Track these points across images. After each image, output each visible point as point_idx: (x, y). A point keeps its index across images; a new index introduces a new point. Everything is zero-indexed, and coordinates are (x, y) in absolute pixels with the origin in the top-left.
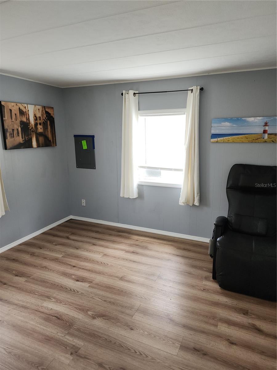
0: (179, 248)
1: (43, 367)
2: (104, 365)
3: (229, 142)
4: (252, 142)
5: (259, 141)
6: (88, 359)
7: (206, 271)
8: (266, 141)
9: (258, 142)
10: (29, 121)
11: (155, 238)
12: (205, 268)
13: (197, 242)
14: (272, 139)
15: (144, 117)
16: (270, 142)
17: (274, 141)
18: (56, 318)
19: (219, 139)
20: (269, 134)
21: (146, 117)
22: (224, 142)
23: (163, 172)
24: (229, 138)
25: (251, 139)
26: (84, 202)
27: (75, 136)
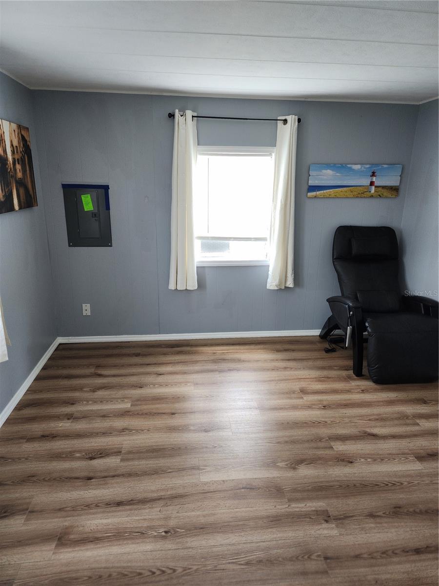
0: (278, 351)
1: (316, 554)
2: (376, 514)
3: (331, 196)
4: (357, 197)
5: (366, 196)
6: (352, 517)
7: (339, 369)
8: (372, 196)
9: (364, 197)
10: (6, 154)
11: (233, 344)
12: (336, 366)
13: (289, 338)
14: (379, 193)
15: (207, 157)
16: (377, 197)
17: (381, 195)
18: (246, 490)
19: (318, 193)
20: (376, 187)
21: (210, 157)
22: (325, 197)
23: (232, 243)
24: (330, 192)
25: (356, 193)
26: (87, 310)
27: (65, 187)
